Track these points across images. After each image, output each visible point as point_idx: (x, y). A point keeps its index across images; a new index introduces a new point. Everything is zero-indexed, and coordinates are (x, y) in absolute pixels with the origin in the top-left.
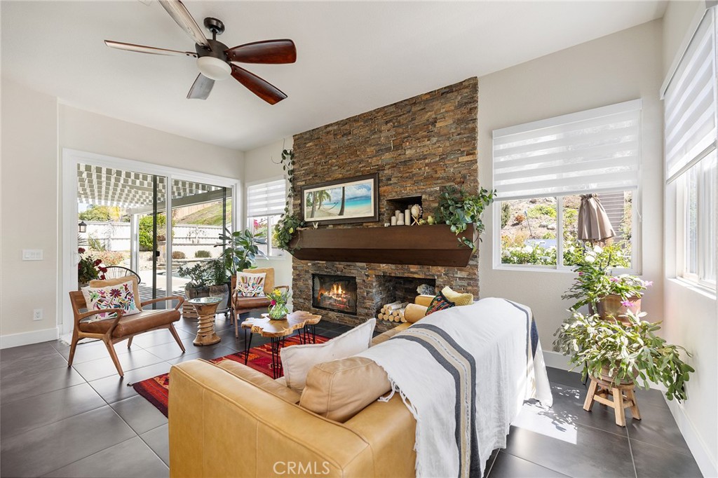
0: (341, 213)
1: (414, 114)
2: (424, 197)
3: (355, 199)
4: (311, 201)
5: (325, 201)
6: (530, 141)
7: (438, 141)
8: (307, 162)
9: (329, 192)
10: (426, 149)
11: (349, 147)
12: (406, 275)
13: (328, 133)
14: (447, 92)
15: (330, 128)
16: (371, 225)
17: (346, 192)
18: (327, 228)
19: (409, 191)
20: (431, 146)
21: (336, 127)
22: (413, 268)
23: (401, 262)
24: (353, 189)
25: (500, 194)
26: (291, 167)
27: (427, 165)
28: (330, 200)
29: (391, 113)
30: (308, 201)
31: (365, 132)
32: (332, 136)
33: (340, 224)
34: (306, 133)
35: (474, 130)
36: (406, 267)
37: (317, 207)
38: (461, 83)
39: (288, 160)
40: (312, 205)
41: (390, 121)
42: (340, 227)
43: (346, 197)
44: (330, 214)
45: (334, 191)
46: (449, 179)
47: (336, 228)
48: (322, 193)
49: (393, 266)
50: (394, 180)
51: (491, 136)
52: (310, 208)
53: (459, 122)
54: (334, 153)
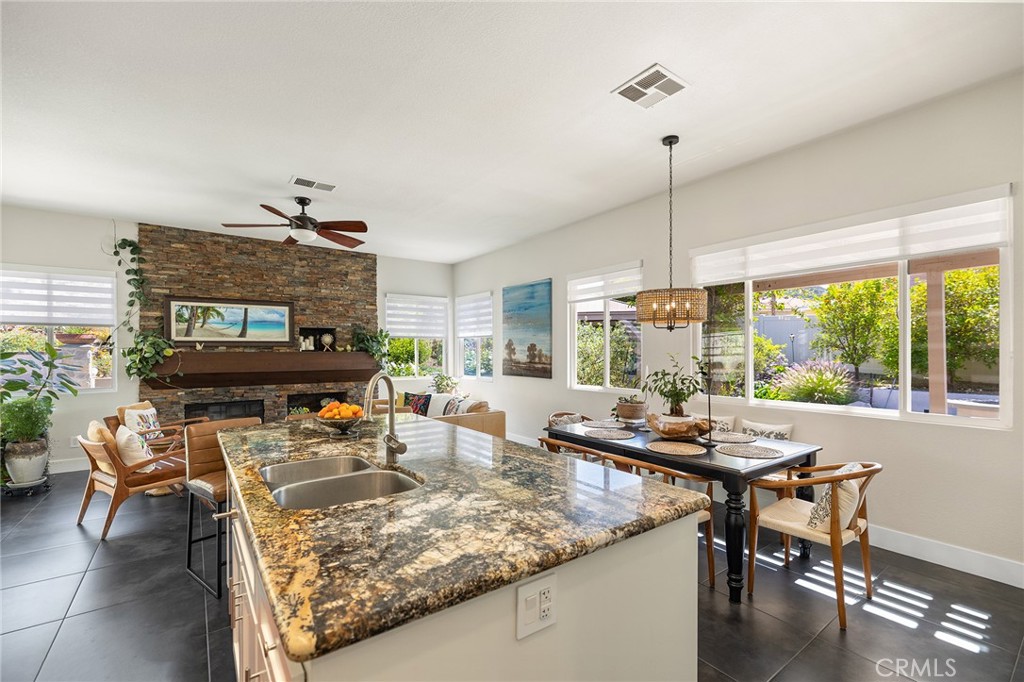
0: (243, 334)
1: (329, 261)
2: (338, 329)
3: (262, 323)
4: (187, 316)
5: (213, 319)
6: (398, 305)
7: (349, 290)
8: (173, 266)
9: (221, 310)
10: (339, 293)
11: (251, 268)
12: (322, 391)
13: (216, 243)
14: (356, 256)
15: (220, 239)
16: (283, 350)
17: (249, 314)
18: (216, 350)
19: (324, 322)
20: (342, 291)
21: (229, 241)
22: (329, 385)
23: (319, 381)
24: (257, 312)
25: (391, 334)
26: (134, 266)
27: (340, 305)
28: (223, 319)
29: (305, 253)
30: (179, 317)
31: (273, 259)
32: (223, 249)
33: (238, 347)
34: (170, 229)
35: (375, 289)
36: (322, 385)
37: (198, 325)
38: (367, 254)
39: (126, 254)
40: (186, 321)
41: (305, 259)
42: (237, 350)
43: (249, 319)
44: (223, 335)
45: (233, 312)
46: (357, 319)
47: (232, 350)
48: (208, 308)
49: (309, 385)
50: (308, 312)
51: (386, 296)
52: (184, 326)
53: (365, 281)
54: (227, 267)
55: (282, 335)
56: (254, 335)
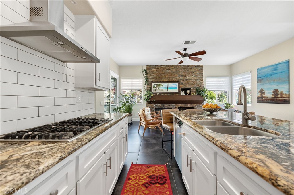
0: (167, 91)
1: (189, 69)
2: (191, 89)
3: (172, 88)
4: (155, 87)
5: (161, 87)
6: (210, 80)
7: (195, 77)
8: (153, 75)
9: (162, 85)
10: (192, 78)
11: (169, 73)
12: (187, 107)
13: (162, 68)
14: (197, 66)
15: (162, 67)
16: (177, 95)
17: (169, 85)
18: (161, 95)
19: (188, 87)
20: (193, 77)
21: (164, 67)
22: (189, 105)
23: (186, 104)
24: (171, 85)
25: (208, 90)
26: (146, 75)
27: (192, 81)
28: (163, 87)
29: (182, 67)
30: (154, 86)
31: (174, 70)
32: (163, 69)
33: (166, 94)
34: (152, 66)
35: (203, 76)
36: (187, 105)
37: (158, 89)
38: (200, 65)
39: (144, 73)
40: (155, 88)
41: (182, 69)
42: (166, 95)
43: (169, 87)
44: (163, 91)
45: (165, 85)
46: (197, 85)
47: (165, 95)
48: (160, 84)
49: (183, 105)
50: (183, 84)
51: (206, 77)
52: (155, 89)
53: (200, 73)
54: (164, 74)
55: (176, 91)
56: (170, 91)
